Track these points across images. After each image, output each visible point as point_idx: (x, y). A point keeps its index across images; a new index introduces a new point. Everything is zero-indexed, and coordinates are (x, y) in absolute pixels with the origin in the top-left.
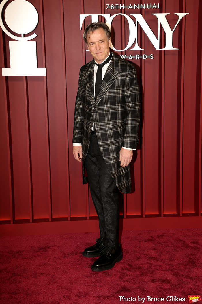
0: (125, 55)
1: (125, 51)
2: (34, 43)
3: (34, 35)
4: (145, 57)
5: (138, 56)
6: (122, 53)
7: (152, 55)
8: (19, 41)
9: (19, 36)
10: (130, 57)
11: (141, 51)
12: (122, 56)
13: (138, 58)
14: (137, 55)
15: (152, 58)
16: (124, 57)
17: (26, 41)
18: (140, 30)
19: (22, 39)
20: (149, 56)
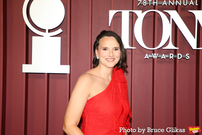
0: (158, 54)
1: (157, 49)
2: (59, 39)
3: (60, 31)
4: (179, 56)
5: (172, 56)
6: (154, 51)
7: (188, 55)
8: (43, 36)
9: (44, 31)
10: (163, 56)
11: (175, 50)
12: (154, 54)
13: (172, 57)
14: (170, 54)
15: (188, 57)
16: (156, 55)
17: (50, 36)
18: (175, 28)
19: (47, 35)
20: (185, 55)
